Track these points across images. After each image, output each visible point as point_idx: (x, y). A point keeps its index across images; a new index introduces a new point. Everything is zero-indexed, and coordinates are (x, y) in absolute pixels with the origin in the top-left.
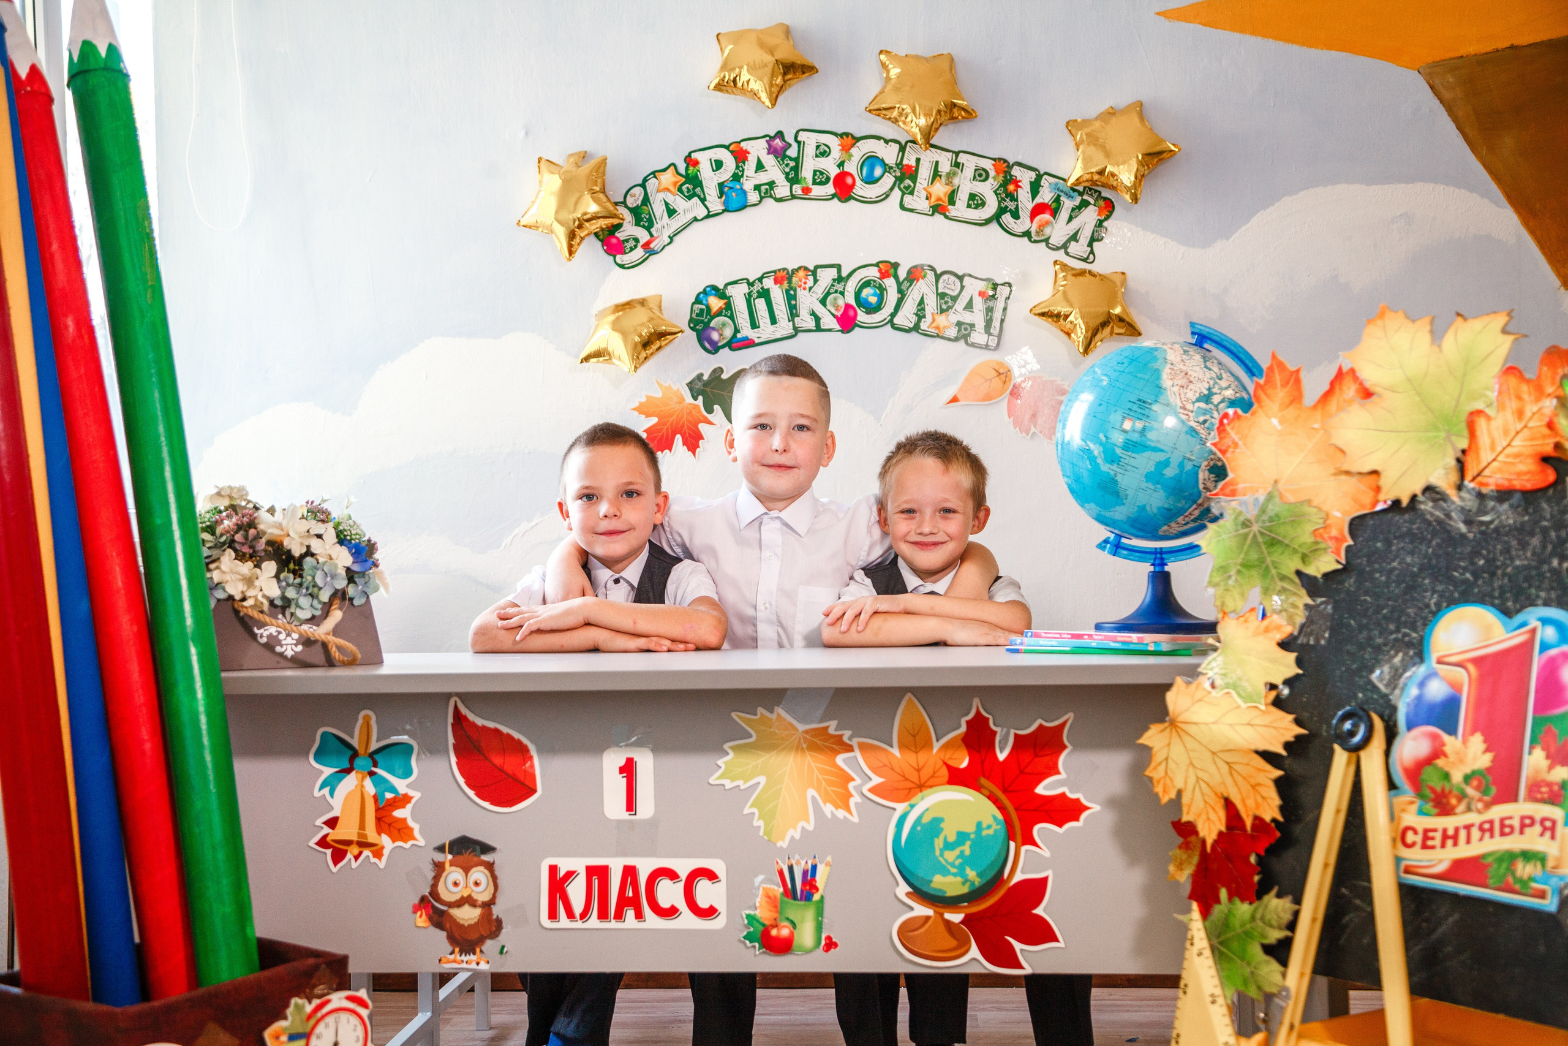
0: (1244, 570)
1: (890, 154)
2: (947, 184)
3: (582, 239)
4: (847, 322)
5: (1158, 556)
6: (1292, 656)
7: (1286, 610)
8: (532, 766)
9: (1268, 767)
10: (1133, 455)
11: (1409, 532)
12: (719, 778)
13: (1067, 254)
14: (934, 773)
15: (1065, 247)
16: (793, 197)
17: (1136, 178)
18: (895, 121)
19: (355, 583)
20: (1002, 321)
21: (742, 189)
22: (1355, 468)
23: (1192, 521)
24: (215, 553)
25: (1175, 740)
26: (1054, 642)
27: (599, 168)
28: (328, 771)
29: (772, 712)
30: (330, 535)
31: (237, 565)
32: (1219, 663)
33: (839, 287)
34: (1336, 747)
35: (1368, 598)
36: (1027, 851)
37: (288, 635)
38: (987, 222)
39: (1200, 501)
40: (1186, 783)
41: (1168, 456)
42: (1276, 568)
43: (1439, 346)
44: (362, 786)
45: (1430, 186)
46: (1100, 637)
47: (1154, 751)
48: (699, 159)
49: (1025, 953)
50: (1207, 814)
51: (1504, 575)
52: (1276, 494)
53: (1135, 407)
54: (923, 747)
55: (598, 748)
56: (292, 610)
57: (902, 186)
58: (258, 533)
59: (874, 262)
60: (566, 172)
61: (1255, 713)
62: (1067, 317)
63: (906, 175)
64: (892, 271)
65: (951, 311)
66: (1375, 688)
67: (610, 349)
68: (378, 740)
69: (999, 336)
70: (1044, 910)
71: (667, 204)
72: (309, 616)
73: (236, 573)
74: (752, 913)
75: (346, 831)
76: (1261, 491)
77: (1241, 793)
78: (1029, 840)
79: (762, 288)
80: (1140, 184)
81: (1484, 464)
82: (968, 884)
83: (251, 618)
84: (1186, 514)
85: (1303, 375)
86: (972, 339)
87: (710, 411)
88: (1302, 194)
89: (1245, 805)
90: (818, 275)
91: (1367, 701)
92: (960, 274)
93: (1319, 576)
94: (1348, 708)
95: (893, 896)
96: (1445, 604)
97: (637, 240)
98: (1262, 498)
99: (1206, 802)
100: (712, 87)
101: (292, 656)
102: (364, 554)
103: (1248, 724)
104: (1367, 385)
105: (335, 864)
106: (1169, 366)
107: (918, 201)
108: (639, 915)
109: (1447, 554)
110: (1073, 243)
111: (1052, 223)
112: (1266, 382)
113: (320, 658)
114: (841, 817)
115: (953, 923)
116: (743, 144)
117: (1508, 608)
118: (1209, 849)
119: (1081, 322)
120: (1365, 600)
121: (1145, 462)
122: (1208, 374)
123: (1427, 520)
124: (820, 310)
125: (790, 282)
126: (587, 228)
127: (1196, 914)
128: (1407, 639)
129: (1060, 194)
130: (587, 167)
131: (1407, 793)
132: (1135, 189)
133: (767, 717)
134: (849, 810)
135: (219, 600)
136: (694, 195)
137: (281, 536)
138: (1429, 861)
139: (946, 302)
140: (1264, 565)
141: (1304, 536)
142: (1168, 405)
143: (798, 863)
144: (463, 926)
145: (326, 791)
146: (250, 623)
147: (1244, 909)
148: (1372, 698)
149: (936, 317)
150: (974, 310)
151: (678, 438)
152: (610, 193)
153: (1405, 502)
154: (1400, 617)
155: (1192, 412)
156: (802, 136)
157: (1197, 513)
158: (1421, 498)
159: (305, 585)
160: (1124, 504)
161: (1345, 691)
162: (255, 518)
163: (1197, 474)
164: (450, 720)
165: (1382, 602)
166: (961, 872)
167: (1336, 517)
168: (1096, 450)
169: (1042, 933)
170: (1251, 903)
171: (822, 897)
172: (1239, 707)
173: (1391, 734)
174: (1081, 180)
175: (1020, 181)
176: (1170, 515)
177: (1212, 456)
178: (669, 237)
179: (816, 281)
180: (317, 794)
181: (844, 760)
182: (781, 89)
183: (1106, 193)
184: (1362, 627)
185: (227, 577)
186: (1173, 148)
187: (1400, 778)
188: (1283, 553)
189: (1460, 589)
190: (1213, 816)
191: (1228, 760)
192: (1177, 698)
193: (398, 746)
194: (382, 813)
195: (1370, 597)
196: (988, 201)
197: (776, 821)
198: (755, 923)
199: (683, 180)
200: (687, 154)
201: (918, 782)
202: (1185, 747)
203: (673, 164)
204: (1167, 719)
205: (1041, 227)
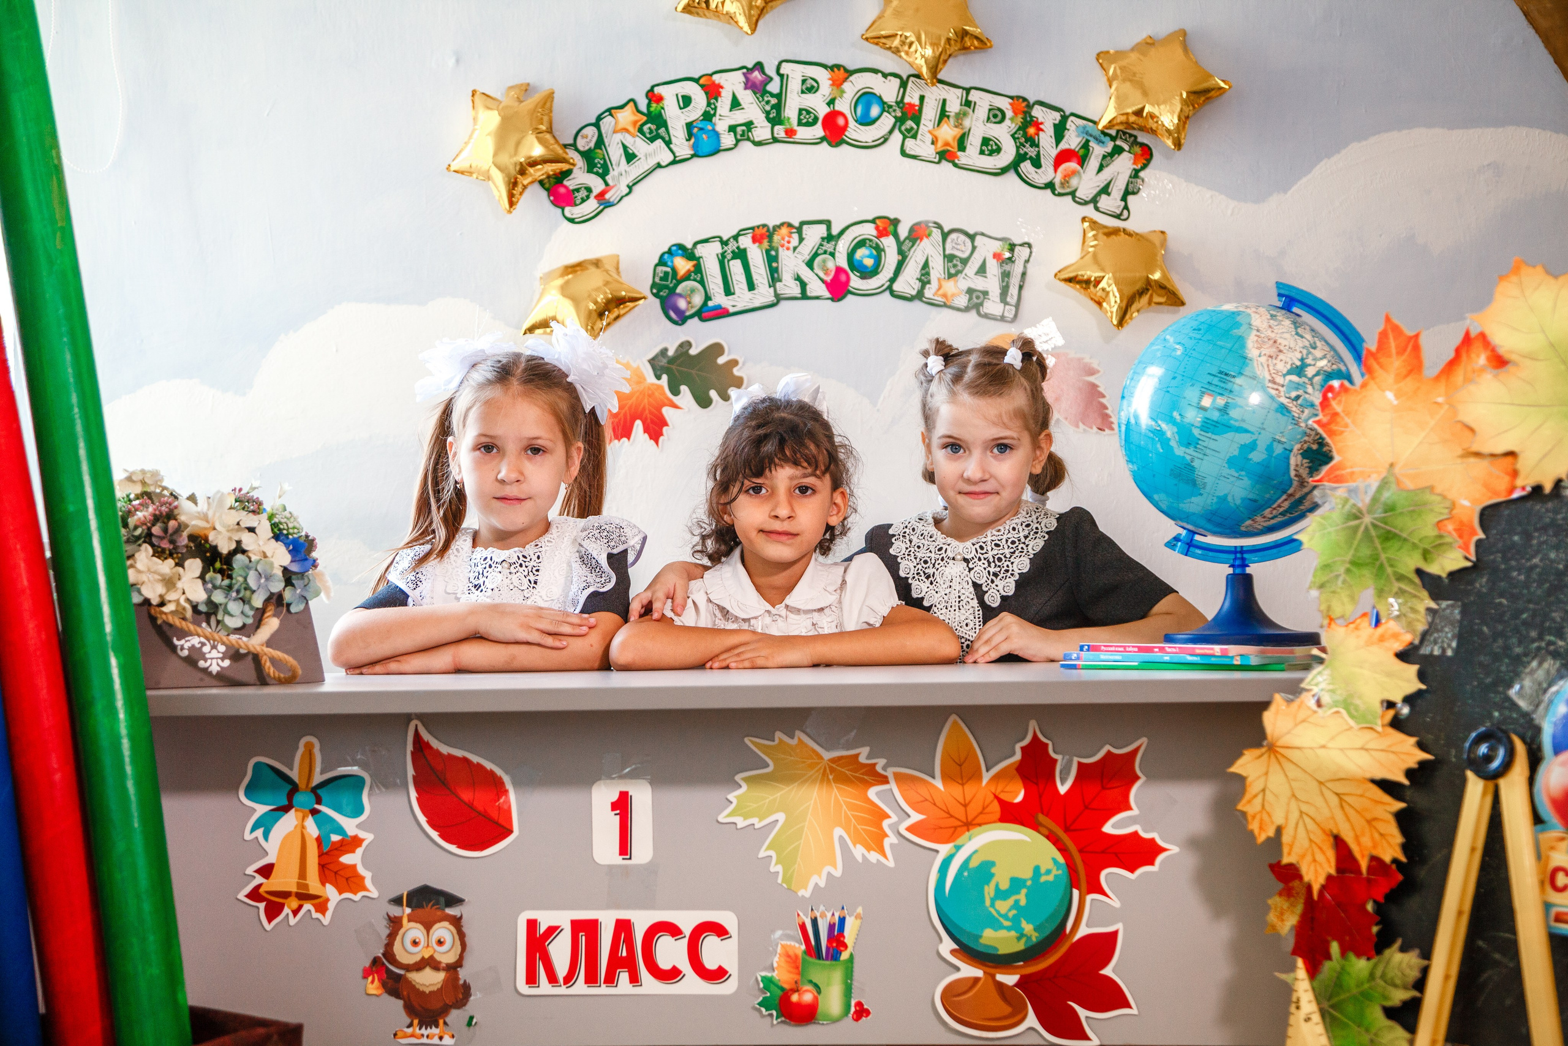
0: (1354, 569)
1: (889, 91)
2: (956, 127)
3: (525, 187)
4: (838, 288)
5: (1239, 555)
6: (1414, 669)
7: (1405, 615)
8: (508, 802)
9: (1387, 798)
10: (1214, 437)
11: (1553, 523)
12: (729, 815)
13: (1097, 209)
14: (984, 809)
15: (1094, 201)
16: (775, 140)
17: (1179, 120)
18: (897, 51)
19: (293, 585)
20: (1021, 287)
21: (714, 130)
22: (1487, 449)
23: (1280, 514)
24: (130, 548)
25: (1275, 767)
26: (1118, 657)
27: (545, 104)
28: (261, 809)
29: (792, 737)
30: (264, 529)
31: (156, 563)
32: (1325, 677)
33: (829, 247)
34: (1470, 774)
35: (1504, 601)
36: (1092, 900)
37: (214, 647)
38: (1004, 171)
39: (1290, 491)
40: (1287, 819)
41: (1254, 437)
42: (1392, 566)
44: (303, 827)
45: (1524, 131)
46: (1174, 650)
47: (1249, 780)
48: (664, 94)
49: (1090, 1020)
50: (1313, 855)
52: (1392, 479)
53: (1215, 381)
54: (970, 779)
55: (586, 780)
56: (220, 617)
57: (903, 128)
58: (180, 525)
59: (870, 218)
60: (506, 107)
61: (1369, 735)
62: (1098, 282)
63: (908, 115)
64: (891, 228)
65: (961, 276)
66: (1514, 706)
68: (322, 772)
69: (1017, 306)
70: (1114, 971)
71: (625, 147)
72: (239, 624)
73: (155, 572)
74: (769, 975)
75: (284, 880)
76: (1374, 476)
77: (1353, 829)
78: (1096, 887)
79: (738, 248)
80: (1184, 127)
82: (1024, 940)
83: (171, 625)
84: (1275, 506)
85: (1423, 341)
86: (985, 310)
87: (676, 392)
88: (1373, 140)
89: (1359, 844)
90: (804, 232)
91: (1505, 720)
92: (971, 232)
93: (1444, 575)
94: (1482, 729)
95: (935, 953)
97: (589, 190)
98: (1374, 484)
99: (1311, 840)
100: (680, 8)
101: (218, 673)
102: (303, 550)
103: (1362, 748)
104: (1501, 351)
105: (270, 921)
106: (1255, 332)
107: (923, 147)
108: (634, 979)
110: (1104, 197)
111: (1079, 172)
112: (1379, 350)
113: (250, 674)
114: (874, 861)
115: (1007, 987)
116: (716, 78)
118: (1315, 896)
119: (1115, 289)
120: (1500, 604)
121: (1226, 445)
122: (1301, 343)
124: (806, 274)
125: (771, 240)
126: (531, 175)
127: (1301, 972)
128: (1552, 648)
129: (1089, 138)
130: (530, 102)
131: (1556, 829)
132: (1179, 132)
133: (785, 743)
134: (882, 852)
135: (133, 604)
136: (658, 136)
137: (205, 529)
139: (955, 266)
140: (1378, 563)
141: (1426, 529)
142: (1254, 378)
143: (823, 915)
144: (423, 992)
145: (259, 833)
146: (169, 633)
147: (1360, 966)
148: (1511, 717)
149: (943, 282)
150: (988, 275)
151: (638, 425)
152: (556, 134)
153: (1548, 488)
154: (1543, 622)
155: (1283, 386)
156: (786, 69)
157: (1286, 505)
159: (236, 587)
160: (1201, 494)
161: (1477, 710)
162: (176, 507)
163: (1288, 458)
164: (410, 747)
165: (1520, 604)
166: (1016, 925)
167: (1463, 507)
169: (1111, 997)
170: (1368, 959)
171: (851, 955)
172: (1351, 728)
173: (1535, 760)
174: (1115, 122)
175: (1042, 123)
176: (1255, 507)
177: (1306, 438)
178: (628, 186)
179: (801, 240)
180: (248, 836)
181: (878, 794)
182: (762, 11)
183: (1143, 138)
184: (1496, 635)
185: (144, 579)
186: (1222, 85)
187: (1547, 811)
188: (1400, 548)
190: (1320, 857)
191: (1338, 791)
192: (1274, 721)
193: (347, 779)
194: (326, 859)
195: (1507, 599)
196: (1004, 147)
197: (796, 866)
198: (773, 987)
199: (645, 118)
200: (649, 88)
201: (964, 819)
202: (1286, 776)
203: (632, 100)
204: (1265, 743)
205: (1067, 177)
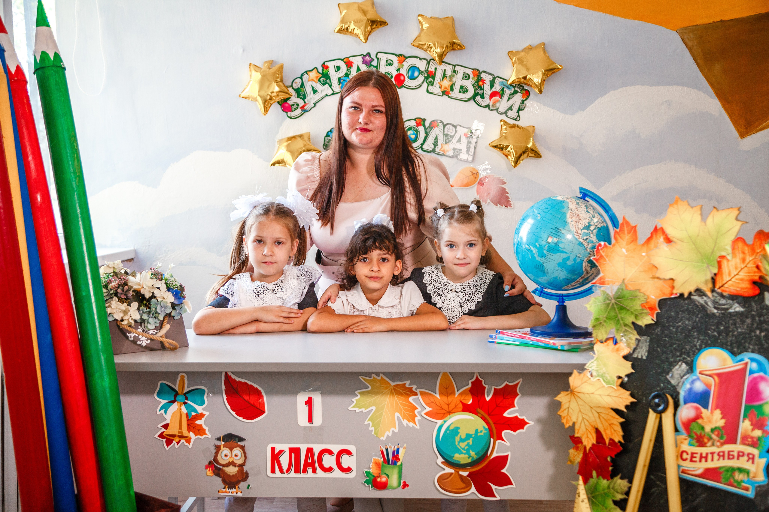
0: (607, 321)
1: (422, 66)
2: (450, 81)
3: (271, 104)
5: (561, 298)
6: (630, 363)
7: (627, 341)
8: (263, 401)
9: (617, 416)
10: (552, 254)
11: (687, 309)
12: (353, 407)
13: (507, 116)
14: (456, 406)
15: (506, 113)
17: (541, 81)
18: (426, 50)
19: (175, 309)
22: (662, 277)
25: (573, 400)
26: (511, 339)
27: (280, 70)
28: (164, 402)
29: (379, 376)
30: (164, 287)
31: (119, 305)
32: (594, 364)
34: (650, 410)
35: (667, 339)
36: (499, 443)
37: (143, 336)
38: (469, 100)
39: (583, 276)
40: (577, 419)
41: (569, 255)
42: (623, 320)
43: (705, 223)
44: (181, 409)
45: (680, 87)
46: (534, 339)
47: (563, 403)
48: (329, 65)
49: (497, 490)
50: (587, 435)
51: (733, 335)
52: (624, 285)
53: (554, 231)
54: (450, 394)
55: (295, 392)
57: (428, 81)
58: (129, 287)
59: (414, 118)
60: (264, 71)
61: (611, 390)
62: (507, 147)
63: (430, 76)
64: (422, 123)
65: (450, 143)
66: (669, 383)
67: (285, 160)
68: (188, 388)
69: (473, 155)
70: (506, 471)
71: (313, 87)
72: (154, 327)
73: (119, 309)
74: (368, 470)
75: (173, 430)
76: (617, 283)
77: (603, 426)
78: (500, 438)
80: (543, 84)
81: (725, 282)
82: (471, 458)
83: (125, 329)
85: (637, 228)
86: (460, 157)
89: (606, 433)
91: (665, 388)
92: (455, 125)
93: (643, 326)
94: (656, 392)
95: (435, 463)
96: (704, 346)
97: (298, 105)
98: (617, 287)
99: (586, 429)
100: (336, 31)
101: (146, 346)
102: (179, 293)
103: (608, 395)
104: (669, 236)
105: (168, 446)
106: (570, 211)
107: (436, 89)
108: (314, 471)
109: (706, 322)
110: (510, 111)
111: (500, 101)
112: (620, 231)
113: (159, 346)
114: (411, 426)
115: (464, 476)
117: (734, 351)
119: (514, 151)
120: (665, 340)
121: (557, 258)
122: (588, 215)
123: (696, 304)
126: (274, 100)
127: (581, 482)
129: (504, 87)
130: (274, 69)
131: (684, 435)
132: (541, 86)
133: (376, 379)
134: (415, 423)
135: (110, 321)
136: (326, 83)
137: (140, 288)
138: (694, 468)
139: (448, 139)
140: (617, 319)
141: (637, 306)
142: (569, 231)
143: (390, 447)
144: (230, 475)
145: (163, 411)
146: (125, 331)
147: (604, 482)
148: (668, 387)
149: (443, 146)
150: (462, 142)
152: (285, 82)
153: (686, 295)
154: (682, 349)
155: (581, 234)
156: (379, 55)
157: (581, 281)
158: (693, 293)
159: (152, 312)
160: (546, 276)
161: (654, 382)
162: (127, 281)
163: (582, 263)
164: (223, 378)
165: (673, 341)
166: (468, 452)
167: (652, 298)
168: (534, 250)
169: (505, 481)
170: (608, 480)
171: (402, 463)
172: (604, 386)
173: (677, 406)
174: (515, 81)
175: (485, 80)
176: (568, 281)
178: (314, 104)
180: (158, 413)
181: (413, 400)
182: (370, 33)
183: (526, 87)
184: (663, 352)
185: (115, 311)
186: (559, 67)
187: (680, 427)
188: (626, 313)
189: (712, 339)
190: (590, 436)
191: (598, 411)
192: (574, 380)
193: (198, 390)
194: (190, 422)
195: (667, 338)
196: (469, 90)
197: (380, 428)
198: (370, 476)
199: (321, 75)
200: (323, 63)
201: (448, 411)
202: (578, 403)
203: (316, 68)
204: (569, 390)
205: (495, 103)
